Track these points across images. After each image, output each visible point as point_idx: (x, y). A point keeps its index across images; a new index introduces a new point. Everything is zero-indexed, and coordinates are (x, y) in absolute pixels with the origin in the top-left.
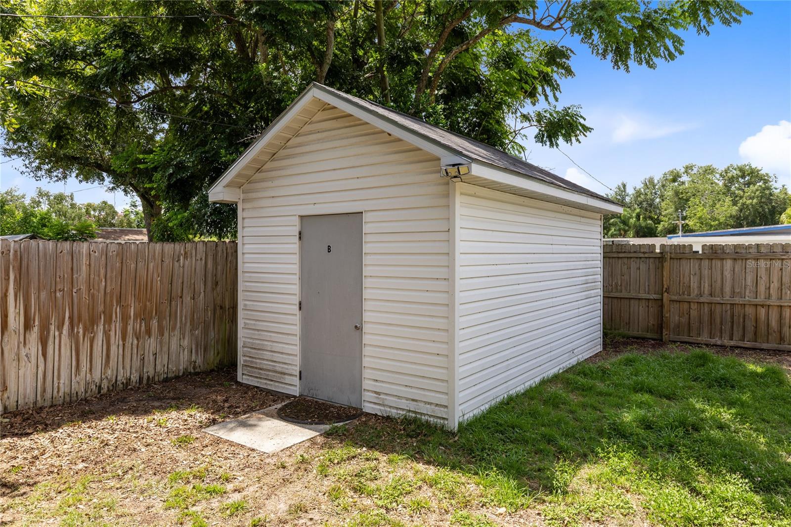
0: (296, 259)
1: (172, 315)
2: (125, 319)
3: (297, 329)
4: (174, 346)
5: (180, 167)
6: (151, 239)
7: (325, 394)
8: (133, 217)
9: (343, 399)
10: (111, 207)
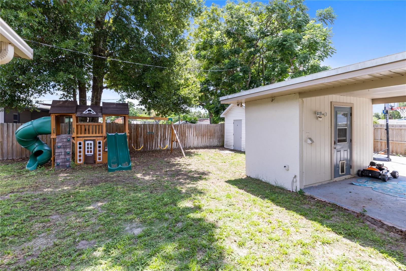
0: (233, 127)
1: (215, 136)
2: (208, 136)
3: (233, 138)
4: (215, 141)
5: (217, 108)
6: (211, 123)
7: (236, 149)
8: (205, 115)
9: (239, 150)
10: (200, 112)
